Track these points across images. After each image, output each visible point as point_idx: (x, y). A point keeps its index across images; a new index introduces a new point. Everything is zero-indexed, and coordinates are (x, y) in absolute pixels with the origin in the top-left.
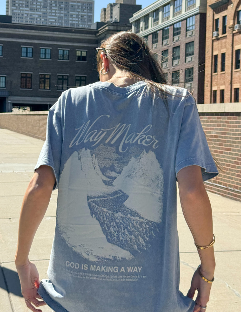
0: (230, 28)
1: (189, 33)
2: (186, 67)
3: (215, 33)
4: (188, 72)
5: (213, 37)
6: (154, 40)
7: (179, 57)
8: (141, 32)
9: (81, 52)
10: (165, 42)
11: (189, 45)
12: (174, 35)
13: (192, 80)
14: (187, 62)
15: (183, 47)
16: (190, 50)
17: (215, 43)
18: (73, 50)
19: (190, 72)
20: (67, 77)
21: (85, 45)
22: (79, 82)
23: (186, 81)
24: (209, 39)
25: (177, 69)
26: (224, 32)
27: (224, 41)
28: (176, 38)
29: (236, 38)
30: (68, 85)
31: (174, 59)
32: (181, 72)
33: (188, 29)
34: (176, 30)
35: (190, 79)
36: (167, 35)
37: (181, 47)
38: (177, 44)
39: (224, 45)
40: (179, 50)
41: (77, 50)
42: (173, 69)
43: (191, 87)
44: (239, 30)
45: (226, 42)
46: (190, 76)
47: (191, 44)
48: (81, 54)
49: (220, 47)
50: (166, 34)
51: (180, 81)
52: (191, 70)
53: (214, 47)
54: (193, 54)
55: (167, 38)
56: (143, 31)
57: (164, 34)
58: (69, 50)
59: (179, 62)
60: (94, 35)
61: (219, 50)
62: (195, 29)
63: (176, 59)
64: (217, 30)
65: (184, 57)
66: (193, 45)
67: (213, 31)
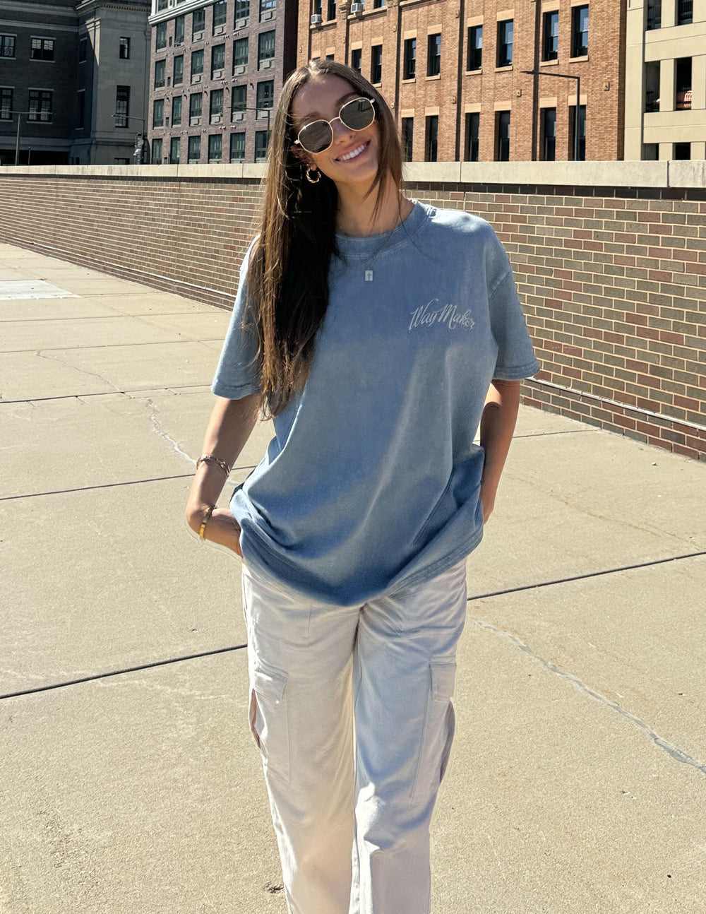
0: (342, 9)
1: (266, 15)
2: (258, 79)
3: (315, 16)
4: (263, 87)
5: (310, 24)
6: (197, 24)
7: (246, 60)
8: (170, 7)
9: (43, 41)
10: (218, 30)
11: (265, 36)
12: (237, 16)
13: (272, 106)
14: (261, 69)
15: (253, 41)
16: (268, 47)
17: (315, 36)
18: (24, 36)
19: (267, 89)
20: (9, 93)
21: (51, 28)
22: (37, 102)
23: (259, 106)
24: (303, 26)
25: (241, 82)
26: (332, 15)
27: (331, 32)
28: (241, 22)
29: (353, 27)
30: (11, 109)
31: (235, 62)
32: (249, 88)
33: (263, 6)
34: (240, 5)
35: (267, 102)
36: (222, 17)
37: (249, 39)
38: (243, 34)
39: (331, 39)
40: (246, 46)
41: (32, 36)
42: (234, 81)
43: (269, 117)
44: (359, 15)
45: (334, 36)
46: (267, 96)
47: (270, 35)
48: (43, 44)
49: (323, 44)
50: (221, 13)
51: (247, 106)
52: (270, 85)
53: (313, 42)
54: (273, 55)
55: (223, 21)
56: (174, 6)
57: (217, 13)
58: (14, 37)
59: (246, 68)
60: (70, 9)
61: (323, 49)
62: (278, 6)
63: (241, 64)
64: (319, 11)
65: (256, 59)
66: (274, 37)
67: (311, 14)
